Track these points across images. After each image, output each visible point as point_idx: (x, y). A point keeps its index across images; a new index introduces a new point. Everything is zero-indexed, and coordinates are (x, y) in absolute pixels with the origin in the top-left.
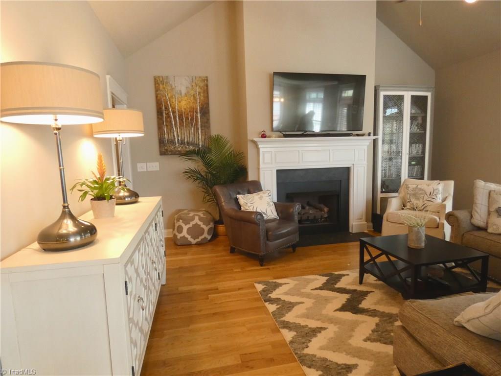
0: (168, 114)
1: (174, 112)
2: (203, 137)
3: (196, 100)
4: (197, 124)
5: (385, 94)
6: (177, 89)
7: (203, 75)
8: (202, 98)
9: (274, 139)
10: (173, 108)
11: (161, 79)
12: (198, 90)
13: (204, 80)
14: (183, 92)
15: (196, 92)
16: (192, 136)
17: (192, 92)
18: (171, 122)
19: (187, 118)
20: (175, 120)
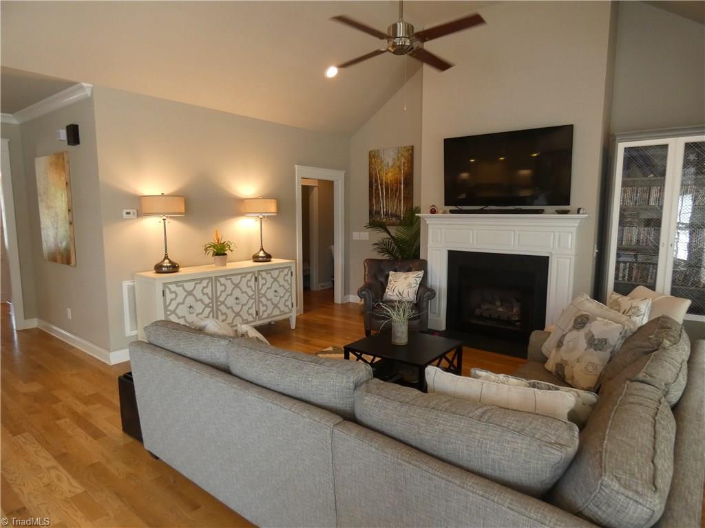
0: (377, 186)
1: (382, 184)
2: (405, 209)
3: (400, 170)
4: (400, 196)
5: (626, 146)
6: (385, 162)
7: (409, 144)
8: (406, 169)
9: (441, 215)
10: (381, 180)
11: (373, 153)
12: (403, 160)
13: (408, 150)
14: (390, 164)
15: (401, 162)
16: (395, 207)
17: (398, 163)
18: (379, 194)
19: (392, 190)
20: (382, 193)
